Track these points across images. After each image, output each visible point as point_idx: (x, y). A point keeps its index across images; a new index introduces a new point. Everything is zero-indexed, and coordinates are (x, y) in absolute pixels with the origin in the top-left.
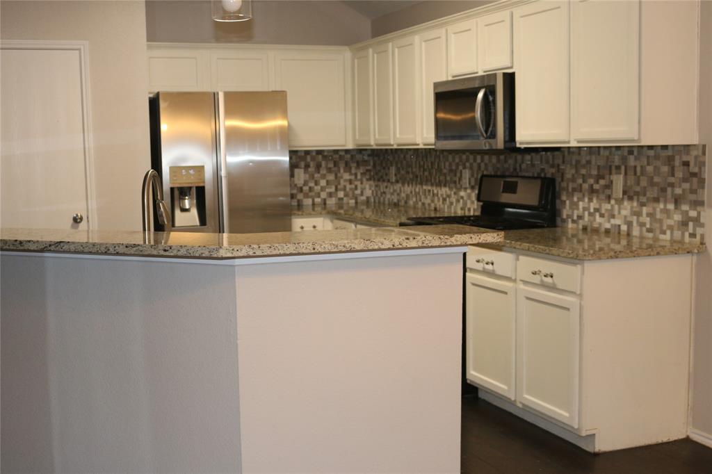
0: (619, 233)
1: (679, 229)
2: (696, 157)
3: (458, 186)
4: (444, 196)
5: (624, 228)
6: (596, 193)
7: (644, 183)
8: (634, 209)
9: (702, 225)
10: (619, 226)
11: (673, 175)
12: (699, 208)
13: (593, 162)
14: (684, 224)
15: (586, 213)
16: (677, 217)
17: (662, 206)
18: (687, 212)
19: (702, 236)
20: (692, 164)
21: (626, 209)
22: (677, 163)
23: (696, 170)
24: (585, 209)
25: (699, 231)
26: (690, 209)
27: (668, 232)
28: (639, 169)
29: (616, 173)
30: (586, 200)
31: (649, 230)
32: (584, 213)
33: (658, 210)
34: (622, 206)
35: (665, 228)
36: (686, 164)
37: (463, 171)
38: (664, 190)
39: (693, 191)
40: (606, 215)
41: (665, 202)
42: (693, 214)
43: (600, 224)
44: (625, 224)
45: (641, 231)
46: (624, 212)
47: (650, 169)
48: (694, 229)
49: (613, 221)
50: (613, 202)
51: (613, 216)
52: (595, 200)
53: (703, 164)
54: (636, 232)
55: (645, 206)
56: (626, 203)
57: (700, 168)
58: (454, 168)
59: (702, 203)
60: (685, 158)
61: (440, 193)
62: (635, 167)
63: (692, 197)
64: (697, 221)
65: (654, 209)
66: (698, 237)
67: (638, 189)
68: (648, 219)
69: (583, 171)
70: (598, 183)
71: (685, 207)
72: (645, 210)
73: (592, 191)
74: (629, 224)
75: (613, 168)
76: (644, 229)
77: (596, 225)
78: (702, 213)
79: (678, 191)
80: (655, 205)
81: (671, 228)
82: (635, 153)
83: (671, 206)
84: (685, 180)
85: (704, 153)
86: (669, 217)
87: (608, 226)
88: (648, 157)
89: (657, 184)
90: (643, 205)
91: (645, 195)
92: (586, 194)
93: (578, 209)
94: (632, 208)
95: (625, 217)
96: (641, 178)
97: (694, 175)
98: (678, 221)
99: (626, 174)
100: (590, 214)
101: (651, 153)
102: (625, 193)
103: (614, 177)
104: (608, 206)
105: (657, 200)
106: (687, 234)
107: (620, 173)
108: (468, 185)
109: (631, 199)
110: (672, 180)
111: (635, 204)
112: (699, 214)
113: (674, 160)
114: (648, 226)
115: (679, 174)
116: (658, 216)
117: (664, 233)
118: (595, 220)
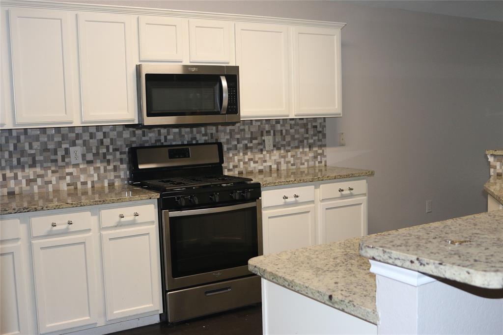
0: (271, 170)
1: (312, 161)
2: (320, 123)
3: (60, 163)
4: (32, 177)
5: (274, 167)
6: (250, 149)
7: (288, 138)
8: (282, 155)
9: (325, 156)
10: (271, 166)
11: (307, 133)
12: (323, 148)
13: (247, 130)
14: (315, 157)
15: (242, 163)
16: (311, 155)
17: (301, 150)
18: (317, 151)
19: (326, 162)
20: (318, 127)
21: (275, 155)
22: (309, 126)
23: (321, 130)
24: (239, 161)
25: (324, 160)
26: (319, 149)
27: (306, 163)
28: (284, 132)
29: (267, 135)
30: (241, 154)
31: (293, 165)
32: (239, 164)
33: (299, 153)
34: (272, 154)
35: (303, 161)
36: (315, 127)
37: (72, 149)
38: (302, 142)
39: (319, 140)
40: (259, 161)
41: (303, 148)
42: (320, 151)
43: (255, 167)
44: (275, 164)
45: (287, 166)
46: (273, 158)
47: (292, 131)
48: (321, 159)
49: (265, 164)
50: (264, 153)
51: (265, 161)
52: (249, 153)
53: (325, 126)
54: (283, 167)
55: (290, 151)
56: (275, 152)
57: (323, 129)
58: (51, 146)
59: (325, 146)
60: (314, 124)
61: (20, 175)
62: (282, 130)
63: (320, 143)
64: (322, 155)
65: (296, 153)
66: (323, 163)
67: (284, 143)
68: (292, 158)
69: (238, 136)
70: (251, 142)
71: (315, 149)
72: (289, 154)
73: (246, 148)
74: (278, 164)
75: (265, 132)
76: (290, 165)
77: (250, 169)
78: (325, 150)
79: (311, 141)
80: (297, 150)
81: (307, 161)
82: (281, 123)
83: (307, 150)
84: (314, 135)
85: (325, 121)
86: (306, 155)
87: (261, 168)
88: (291, 125)
89: (297, 139)
90: (288, 151)
91: (289, 146)
92: (241, 151)
93: (234, 161)
94: (280, 154)
95: (275, 160)
96: (286, 136)
97: (320, 132)
98: (312, 157)
99: (274, 135)
100: (245, 163)
101: (293, 122)
102: (274, 146)
103: (265, 138)
104: (261, 156)
105: (298, 147)
106: (317, 162)
107: (270, 135)
108: (80, 160)
109: (279, 149)
110: (307, 136)
111: (282, 151)
112: (323, 151)
113: (308, 125)
114: (292, 162)
115: (311, 132)
116: (299, 156)
117: (304, 164)
118: (250, 166)
